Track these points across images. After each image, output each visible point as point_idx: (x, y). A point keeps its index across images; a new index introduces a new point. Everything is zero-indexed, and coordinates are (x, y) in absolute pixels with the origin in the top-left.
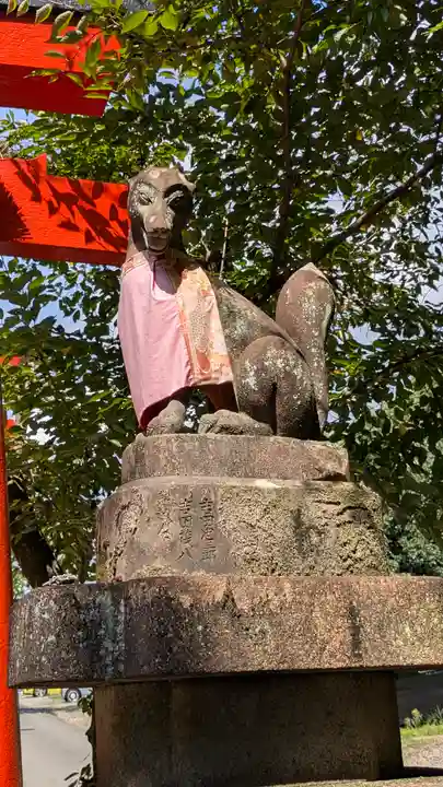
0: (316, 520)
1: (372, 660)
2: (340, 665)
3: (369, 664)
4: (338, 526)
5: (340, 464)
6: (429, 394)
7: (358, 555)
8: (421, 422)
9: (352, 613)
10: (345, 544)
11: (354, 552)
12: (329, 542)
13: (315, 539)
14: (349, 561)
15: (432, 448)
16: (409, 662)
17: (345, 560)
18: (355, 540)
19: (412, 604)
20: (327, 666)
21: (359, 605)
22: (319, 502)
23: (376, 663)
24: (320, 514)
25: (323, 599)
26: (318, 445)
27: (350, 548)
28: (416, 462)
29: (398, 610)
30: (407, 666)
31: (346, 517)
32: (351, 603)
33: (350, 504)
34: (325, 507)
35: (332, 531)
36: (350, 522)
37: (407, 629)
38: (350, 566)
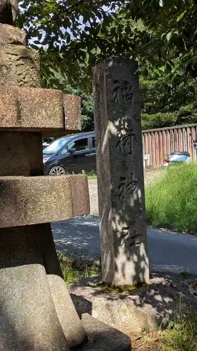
0: (6, 62)
1: (26, 124)
2: (11, 126)
3: (25, 126)
4: (17, 66)
5: (21, 37)
6: (89, 26)
7: (26, 80)
8: (85, 39)
9: (18, 103)
10: (20, 74)
11: (24, 78)
12: (12, 73)
13: (5, 71)
14: (21, 83)
15: (89, 52)
16: (43, 126)
17: (19, 82)
18: (24, 74)
19: (46, 101)
20: (4, 126)
21: (21, 100)
22: (8, 53)
23: (28, 126)
24: (8, 59)
25: (4, 96)
26: (10, 27)
27: (21, 77)
28: (81, 58)
29: (40, 104)
30: (43, 128)
31: (21, 62)
32: (17, 99)
33: (23, 56)
34: (10, 56)
35: (14, 68)
36: (23, 64)
37: (44, 112)
38: (22, 85)
